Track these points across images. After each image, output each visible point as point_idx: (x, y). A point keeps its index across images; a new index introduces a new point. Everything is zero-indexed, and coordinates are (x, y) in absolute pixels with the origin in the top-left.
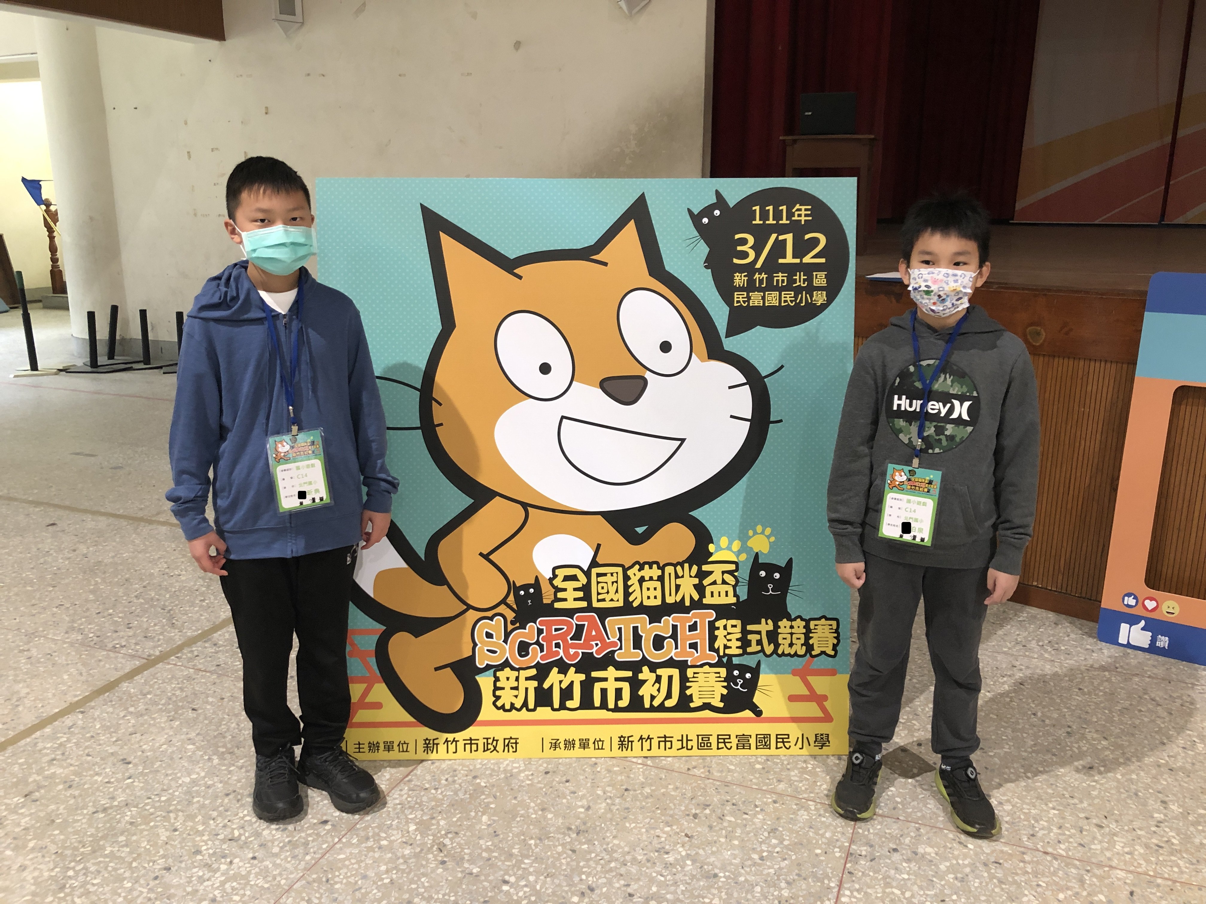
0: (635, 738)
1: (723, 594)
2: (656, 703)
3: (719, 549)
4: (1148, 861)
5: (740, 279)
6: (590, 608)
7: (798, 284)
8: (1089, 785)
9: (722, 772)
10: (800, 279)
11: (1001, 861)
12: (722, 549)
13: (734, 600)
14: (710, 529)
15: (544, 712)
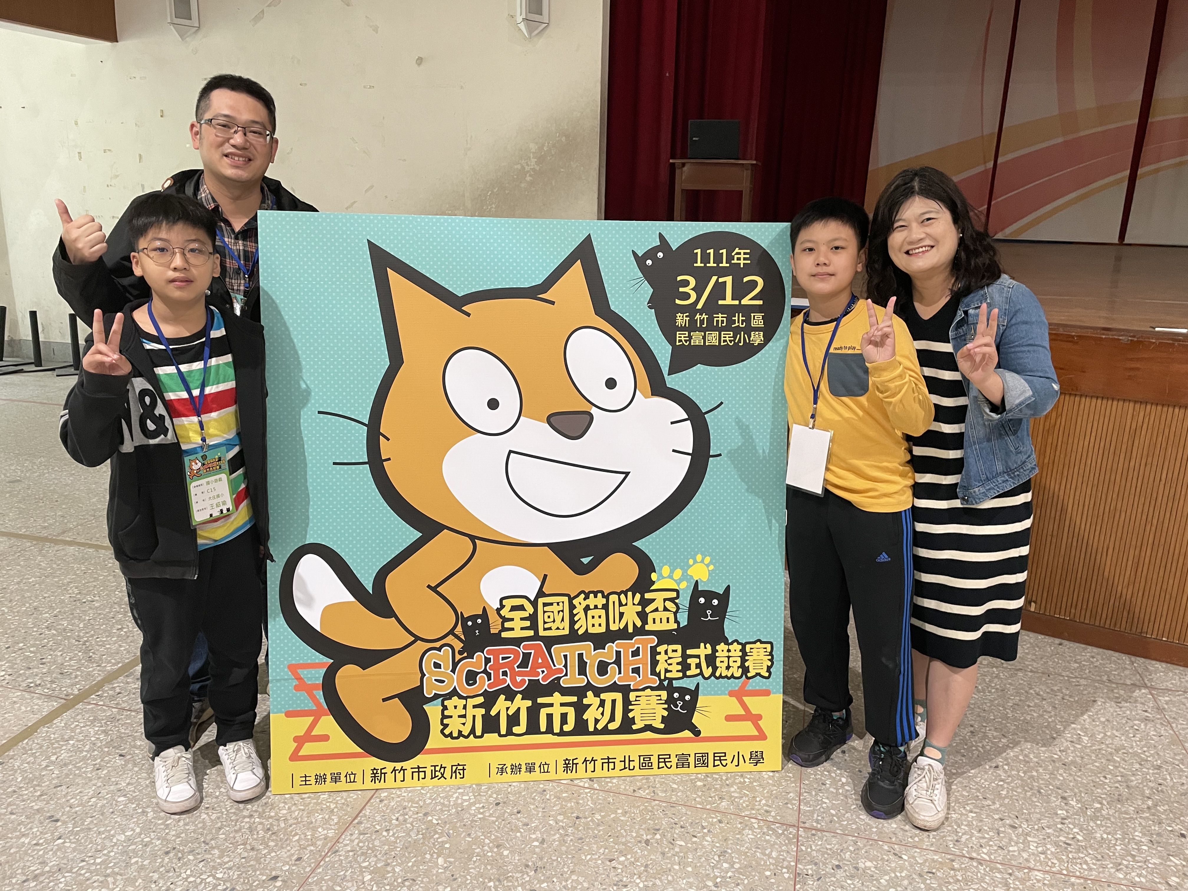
0: (580, 761)
1: (664, 620)
2: (600, 726)
3: (661, 577)
4: (1060, 860)
5: (681, 319)
6: (536, 637)
7: (737, 324)
8: (997, 785)
9: (665, 791)
10: (739, 320)
11: (934, 871)
12: (664, 578)
13: (675, 626)
14: (653, 559)
15: (491, 739)
